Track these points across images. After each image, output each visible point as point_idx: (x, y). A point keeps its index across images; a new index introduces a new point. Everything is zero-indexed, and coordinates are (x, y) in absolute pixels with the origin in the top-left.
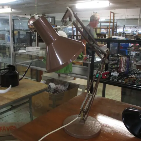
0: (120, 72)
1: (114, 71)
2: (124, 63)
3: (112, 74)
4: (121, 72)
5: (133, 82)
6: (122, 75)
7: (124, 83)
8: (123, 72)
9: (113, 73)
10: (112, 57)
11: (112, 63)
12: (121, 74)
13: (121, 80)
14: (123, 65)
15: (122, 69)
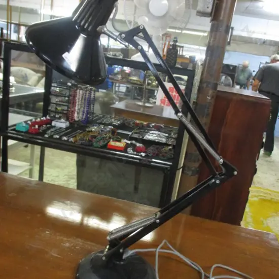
0: (72, 120)
1: (60, 118)
2: (79, 102)
3: (54, 123)
4: (74, 120)
5: (90, 141)
6: (76, 126)
7: (71, 142)
8: (78, 121)
9: (57, 121)
10: (58, 88)
11: (57, 101)
12: (74, 124)
13: (68, 137)
14: (77, 106)
15: (76, 115)
